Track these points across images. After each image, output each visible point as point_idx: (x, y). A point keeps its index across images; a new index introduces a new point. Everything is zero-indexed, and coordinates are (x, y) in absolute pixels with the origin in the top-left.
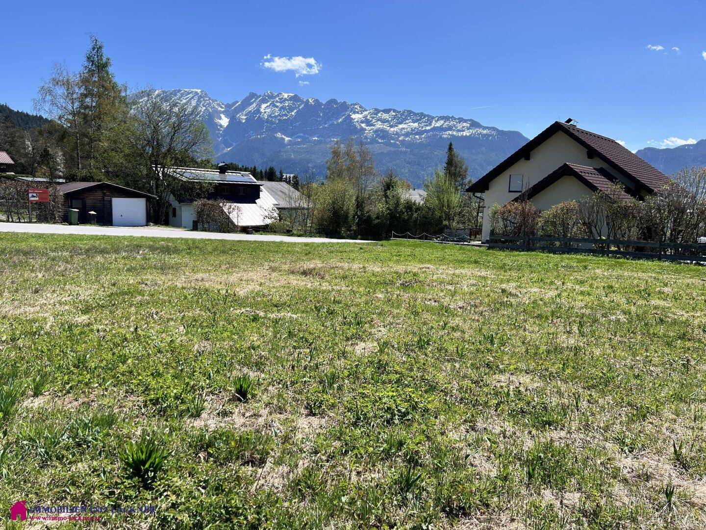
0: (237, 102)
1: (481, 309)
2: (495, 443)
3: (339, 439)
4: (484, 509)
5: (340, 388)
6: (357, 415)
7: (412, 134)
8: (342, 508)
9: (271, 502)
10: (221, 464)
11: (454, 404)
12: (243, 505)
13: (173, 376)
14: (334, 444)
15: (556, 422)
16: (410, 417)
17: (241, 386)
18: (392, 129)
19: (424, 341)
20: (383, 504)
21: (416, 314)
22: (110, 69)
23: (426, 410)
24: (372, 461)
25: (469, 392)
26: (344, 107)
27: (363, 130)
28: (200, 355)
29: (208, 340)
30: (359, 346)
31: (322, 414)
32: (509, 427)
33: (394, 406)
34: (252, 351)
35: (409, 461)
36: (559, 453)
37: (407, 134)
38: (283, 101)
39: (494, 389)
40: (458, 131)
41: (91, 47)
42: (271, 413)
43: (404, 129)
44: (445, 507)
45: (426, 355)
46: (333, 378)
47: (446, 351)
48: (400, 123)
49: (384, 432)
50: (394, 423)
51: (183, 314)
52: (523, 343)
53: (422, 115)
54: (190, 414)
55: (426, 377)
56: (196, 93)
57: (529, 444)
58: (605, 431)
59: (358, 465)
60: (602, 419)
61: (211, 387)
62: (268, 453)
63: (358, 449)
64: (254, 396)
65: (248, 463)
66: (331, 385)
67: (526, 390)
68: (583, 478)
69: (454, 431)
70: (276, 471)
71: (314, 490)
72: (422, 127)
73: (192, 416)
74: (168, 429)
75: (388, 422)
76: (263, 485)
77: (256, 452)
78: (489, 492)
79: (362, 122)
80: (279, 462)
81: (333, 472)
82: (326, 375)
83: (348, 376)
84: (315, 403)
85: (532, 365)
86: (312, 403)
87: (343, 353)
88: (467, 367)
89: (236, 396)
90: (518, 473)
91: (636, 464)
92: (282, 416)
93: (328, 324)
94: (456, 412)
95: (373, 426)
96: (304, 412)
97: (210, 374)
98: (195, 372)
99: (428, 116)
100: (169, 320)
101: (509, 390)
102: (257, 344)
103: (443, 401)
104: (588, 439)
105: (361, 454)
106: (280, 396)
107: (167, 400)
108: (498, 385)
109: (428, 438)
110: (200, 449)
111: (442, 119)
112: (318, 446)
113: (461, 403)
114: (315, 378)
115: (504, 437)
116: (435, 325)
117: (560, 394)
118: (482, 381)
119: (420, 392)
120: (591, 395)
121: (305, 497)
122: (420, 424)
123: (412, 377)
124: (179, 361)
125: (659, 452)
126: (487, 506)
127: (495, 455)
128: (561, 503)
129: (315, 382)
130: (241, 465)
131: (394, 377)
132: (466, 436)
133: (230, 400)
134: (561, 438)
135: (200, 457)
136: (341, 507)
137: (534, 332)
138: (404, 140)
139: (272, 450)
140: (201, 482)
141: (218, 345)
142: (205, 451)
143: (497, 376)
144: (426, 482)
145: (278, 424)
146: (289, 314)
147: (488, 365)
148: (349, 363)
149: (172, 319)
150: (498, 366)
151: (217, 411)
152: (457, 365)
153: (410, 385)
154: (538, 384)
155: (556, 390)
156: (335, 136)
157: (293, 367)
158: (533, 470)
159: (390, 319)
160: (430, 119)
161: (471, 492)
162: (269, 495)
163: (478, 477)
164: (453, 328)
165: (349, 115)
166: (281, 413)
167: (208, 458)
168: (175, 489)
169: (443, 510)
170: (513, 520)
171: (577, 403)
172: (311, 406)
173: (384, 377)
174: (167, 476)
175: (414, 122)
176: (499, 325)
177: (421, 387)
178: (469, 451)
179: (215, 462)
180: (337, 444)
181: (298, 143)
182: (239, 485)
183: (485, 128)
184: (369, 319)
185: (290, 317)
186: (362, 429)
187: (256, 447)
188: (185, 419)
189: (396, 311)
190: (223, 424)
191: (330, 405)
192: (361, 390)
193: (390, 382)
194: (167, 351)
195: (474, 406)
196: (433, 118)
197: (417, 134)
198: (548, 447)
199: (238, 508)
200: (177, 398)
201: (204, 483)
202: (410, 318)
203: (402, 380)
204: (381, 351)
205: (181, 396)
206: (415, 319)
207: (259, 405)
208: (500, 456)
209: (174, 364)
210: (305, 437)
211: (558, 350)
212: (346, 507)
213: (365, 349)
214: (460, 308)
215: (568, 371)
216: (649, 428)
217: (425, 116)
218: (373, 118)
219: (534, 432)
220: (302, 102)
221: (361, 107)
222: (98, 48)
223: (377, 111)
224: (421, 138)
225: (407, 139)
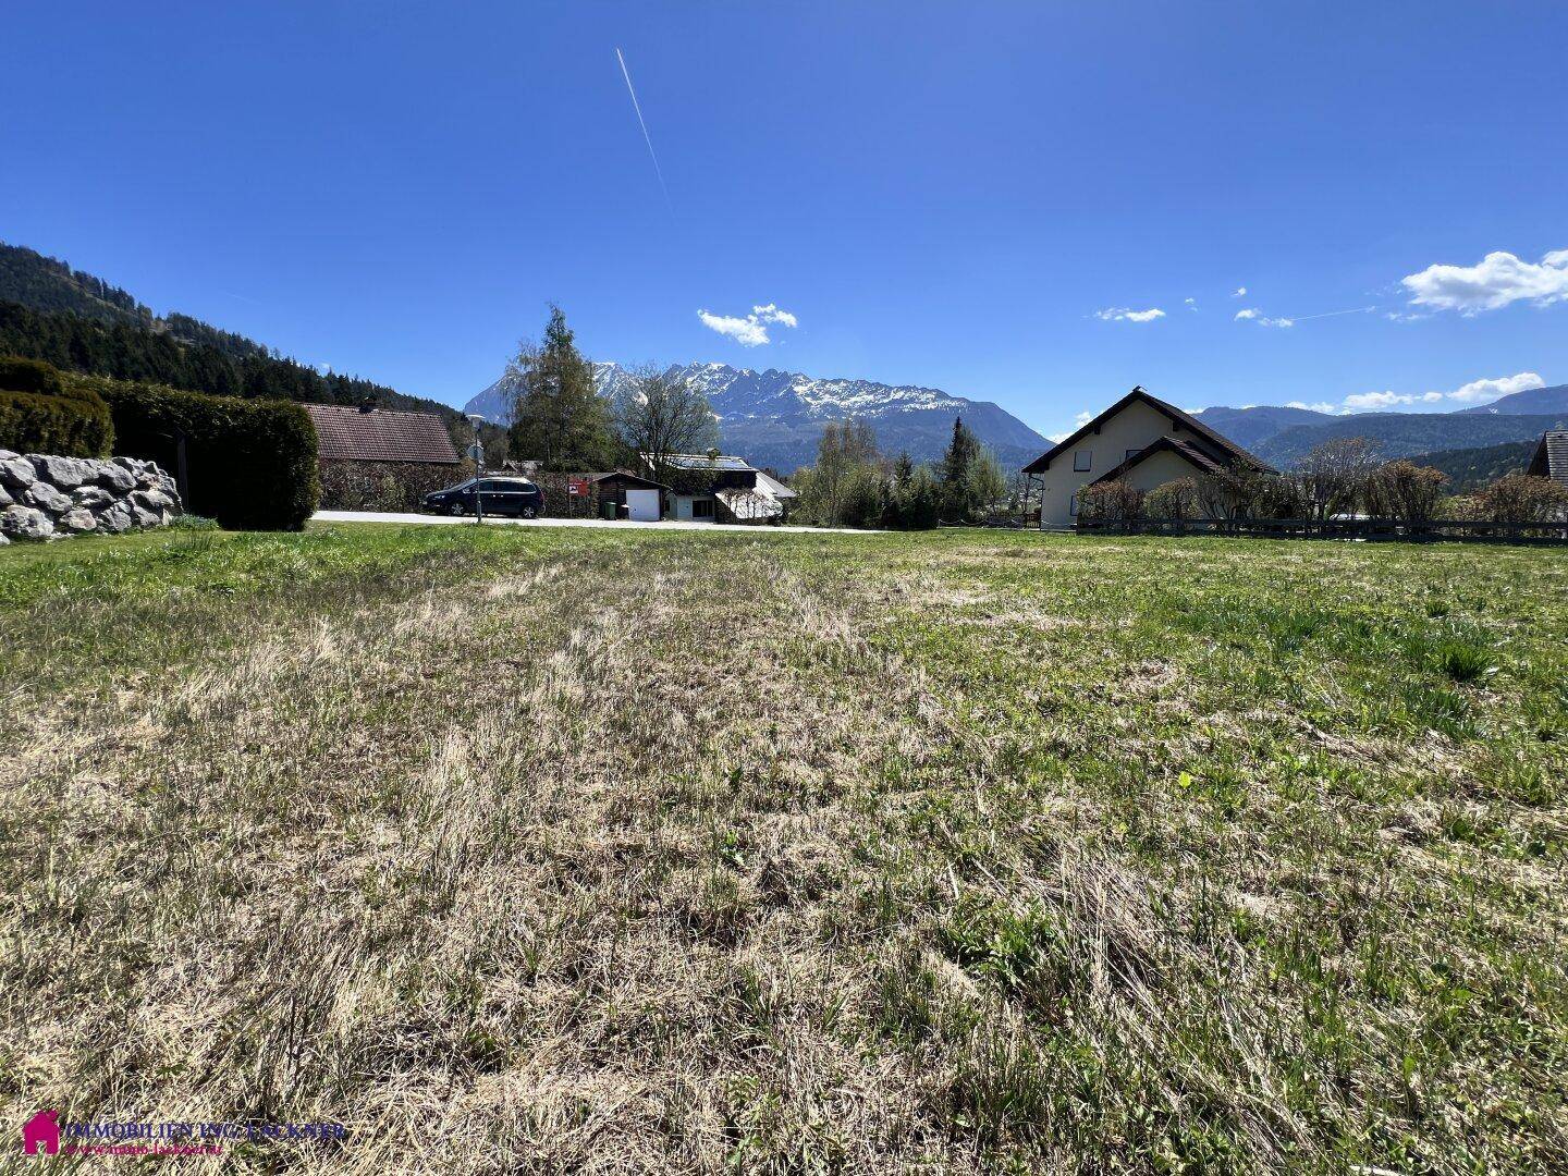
7: (866, 408)
18: (843, 403)
22: (573, 344)
26: (786, 378)
27: (809, 404)
37: (861, 409)
38: (711, 373)
40: (922, 403)
41: (549, 319)
43: (856, 402)
48: (852, 396)
53: (878, 385)
56: (610, 367)
72: (879, 400)
99: (886, 386)
111: (902, 390)
138: (857, 416)
156: (774, 412)
160: (888, 390)
165: (792, 388)
175: (869, 393)
181: (731, 423)
183: (953, 399)
196: (891, 388)
197: (872, 408)
217: (882, 386)
218: (820, 390)
220: (735, 373)
221: (805, 377)
222: (558, 319)
223: (824, 382)
224: (878, 413)
225: (861, 414)
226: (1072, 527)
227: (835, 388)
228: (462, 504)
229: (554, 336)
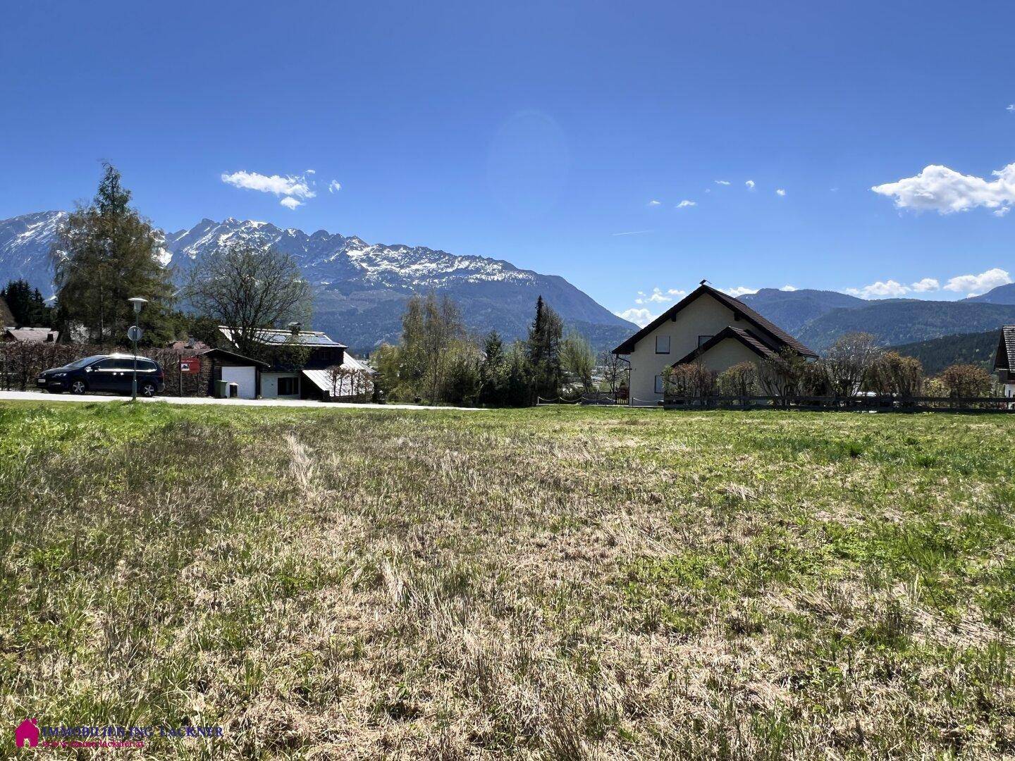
0: (184, 231)
7: (429, 277)
18: (403, 271)
22: (130, 206)
26: (337, 241)
27: (364, 271)
37: (423, 277)
38: (251, 231)
40: (488, 274)
43: (418, 270)
48: (414, 263)
53: (441, 254)
72: (442, 269)
79: (363, 261)
99: (449, 255)
111: (466, 260)
138: (419, 285)
156: (325, 277)
160: (452, 259)
165: (345, 252)
175: (431, 261)
183: (520, 271)
196: (456, 257)
197: (435, 277)
217: (445, 255)
218: (377, 255)
220: (279, 233)
221: (360, 241)
222: (113, 178)
223: (382, 247)
224: (440, 283)
225: (423, 284)
226: (660, 404)
227: (393, 254)
228: (84, 381)
229: (108, 197)
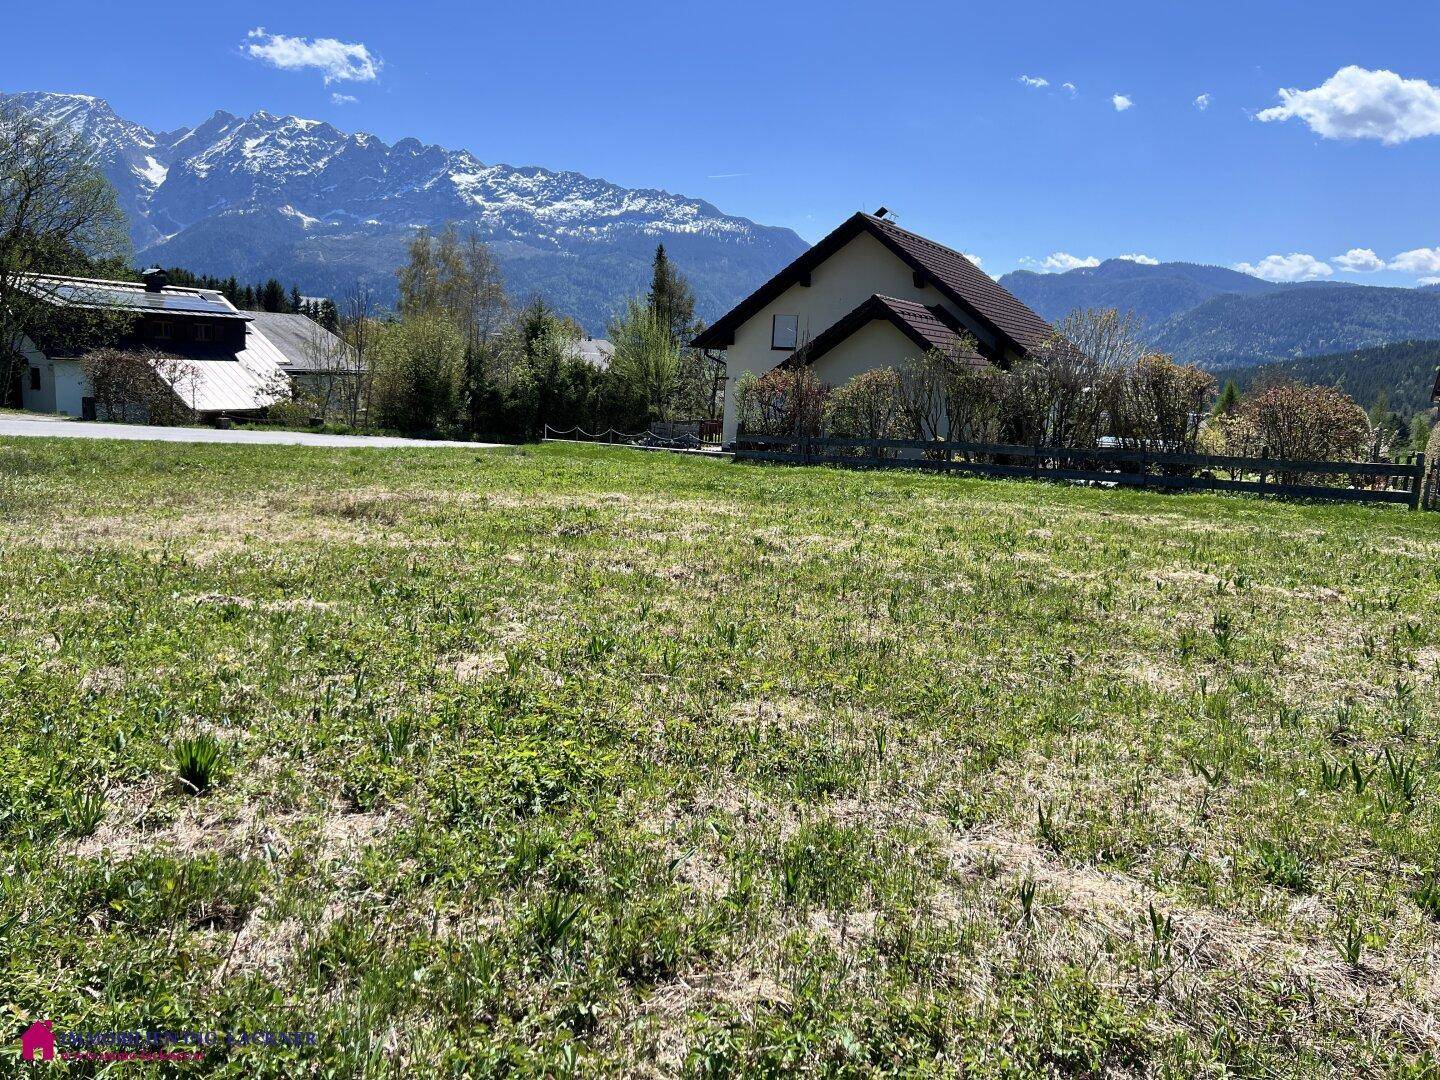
0: (186, 130)
1: (714, 577)
2: (726, 832)
3: (415, 855)
4: (701, 962)
5: (420, 751)
6: (455, 803)
7: (581, 222)
8: (415, 994)
9: (257, 1001)
10: (142, 933)
11: (655, 764)
12: (191, 1014)
13: (27, 749)
14: (403, 865)
15: (842, 785)
16: (565, 797)
17: (193, 761)
18: (540, 211)
19: (601, 644)
20: (501, 976)
21: (588, 591)
23: (599, 781)
24: (482, 890)
25: (684, 737)
26: (435, 157)
27: (479, 208)
28: (95, 698)
29: (117, 664)
30: (466, 662)
31: (380, 807)
32: (755, 800)
33: (532, 779)
34: (223, 684)
35: (560, 885)
36: (844, 842)
37: (573, 223)
38: (295, 134)
39: (730, 730)
40: (676, 222)
42: (263, 814)
43: (565, 211)
44: (626, 966)
45: (605, 672)
46: (406, 731)
47: (645, 662)
48: (557, 199)
49: (510, 832)
50: (532, 812)
51: (54, 609)
52: (789, 638)
53: (602, 185)
54: (69, 829)
55: (602, 716)
56: (84, 104)
57: (791, 829)
58: (927, 794)
59: (452, 903)
60: (922, 774)
61: (123, 766)
62: (253, 898)
63: (454, 871)
64: (224, 780)
65: (206, 924)
66: (400, 748)
67: (791, 728)
68: (882, 883)
69: (651, 818)
70: (273, 932)
71: (354, 963)
72: (603, 211)
73: (74, 834)
74: (11, 867)
75: (519, 812)
76: (240, 966)
77: (225, 900)
78: (712, 929)
80: (280, 914)
81: (398, 922)
82: (390, 727)
83: (439, 726)
84: (363, 786)
85: (804, 680)
86: (357, 787)
87: (431, 680)
88: (682, 691)
89: (182, 783)
90: (767, 885)
91: (975, 850)
92: (288, 817)
93: (399, 619)
94: (657, 780)
95: (488, 821)
96: (338, 806)
97: (118, 739)
98: (81, 736)
99: (614, 187)
100: (17, 624)
101: (757, 730)
102: (233, 668)
103: (632, 760)
104: (897, 810)
105: (460, 881)
106: (284, 775)
107: (11, 804)
108: (740, 722)
109: (600, 836)
110: (93, 905)
111: (642, 196)
112: (367, 873)
113: (668, 762)
114: (366, 733)
115: (746, 820)
116: (625, 612)
117: (852, 731)
118: (710, 715)
119: (589, 746)
120: (904, 729)
121: (335, 980)
122: (583, 809)
123: (573, 718)
124: (42, 715)
125: (1015, 824)
126: (708, 954)
127: (727, 856)
128: (844, 933)
129: (364, 743)
130: (190, 930)
131: (536, 721)
132: (673, 824)
133: (165, 793)
134: (849, 813)
135: (90, 922)
136: (413, 991)
137: (811, 618)
138: (565, 235)
139: (264, 890)
140: (91, 974)
141: (140, 675)
142: (102, 907)
143: (736, 706)
144: (590, 922)
145: (279, 836)
146: (312, 602)
147: (721, 684)
148: (443, 697)
149: (28, 622)
150: (740, 686)
151: (136, 819)
152: (664, 689)
153: (569, 734)
154: (812, 714)
155: (843, 724)
156: (416, 218)
157: (317, 714)
158: (796, 877)
159: (534, 605)
160: (619, 195)
161: (678, 931)
162: (253, 985)
163: (693, 901)
164: (660, 616)
165: (448, 176)
166: (286, 813)
167: (110, 922)
168: (27, 996)
169: (623, 973)
170: (754, 976)
171: (880, 746)
172: (354, 792)
173: (515, 722)
174: (9, 970)
175: (585, 197)
176: (746, 607)
177: (590, 736)
178: (678, 854)
179: (128, 929)
180: (410, 865)
181: (335, 231)
182: (184, 974)
183: (727, 219)
184: (489, 606)
185: (314, 608)
186: (464, 832)
187: (226, 887)
188: (56, 842)
189: (546, 588)
190: (148, 846)
191: (397, 788)
192: (466, 752)
193: (528, 730)
194: (13, 695)
195: (691, 765)
196: (625, 192)
197: (592, 223)
198: (824, 832)
199: (180, 1022)
200: (34, 796)
201: (99, 977)
202: (576, 600)
203: (552, 725)
204: (513, 671)
205: (44, 792)
206: (586, 603)
207: (235, 798)
208: (737, 856)
209: (29, 723)
210: (340, 857)
211: (851, 649)
212: (425, 990)
213: (477, 667)
214: (676, 577)
215: (867, 688)
216: (1001, 784)
217: (608, 187)
219: (802, 805)
220: (341, 141)
221: (471, 159)
223: (508, 171)
224: (600, 233)
225: (571, 233)
227: (526, 182)
